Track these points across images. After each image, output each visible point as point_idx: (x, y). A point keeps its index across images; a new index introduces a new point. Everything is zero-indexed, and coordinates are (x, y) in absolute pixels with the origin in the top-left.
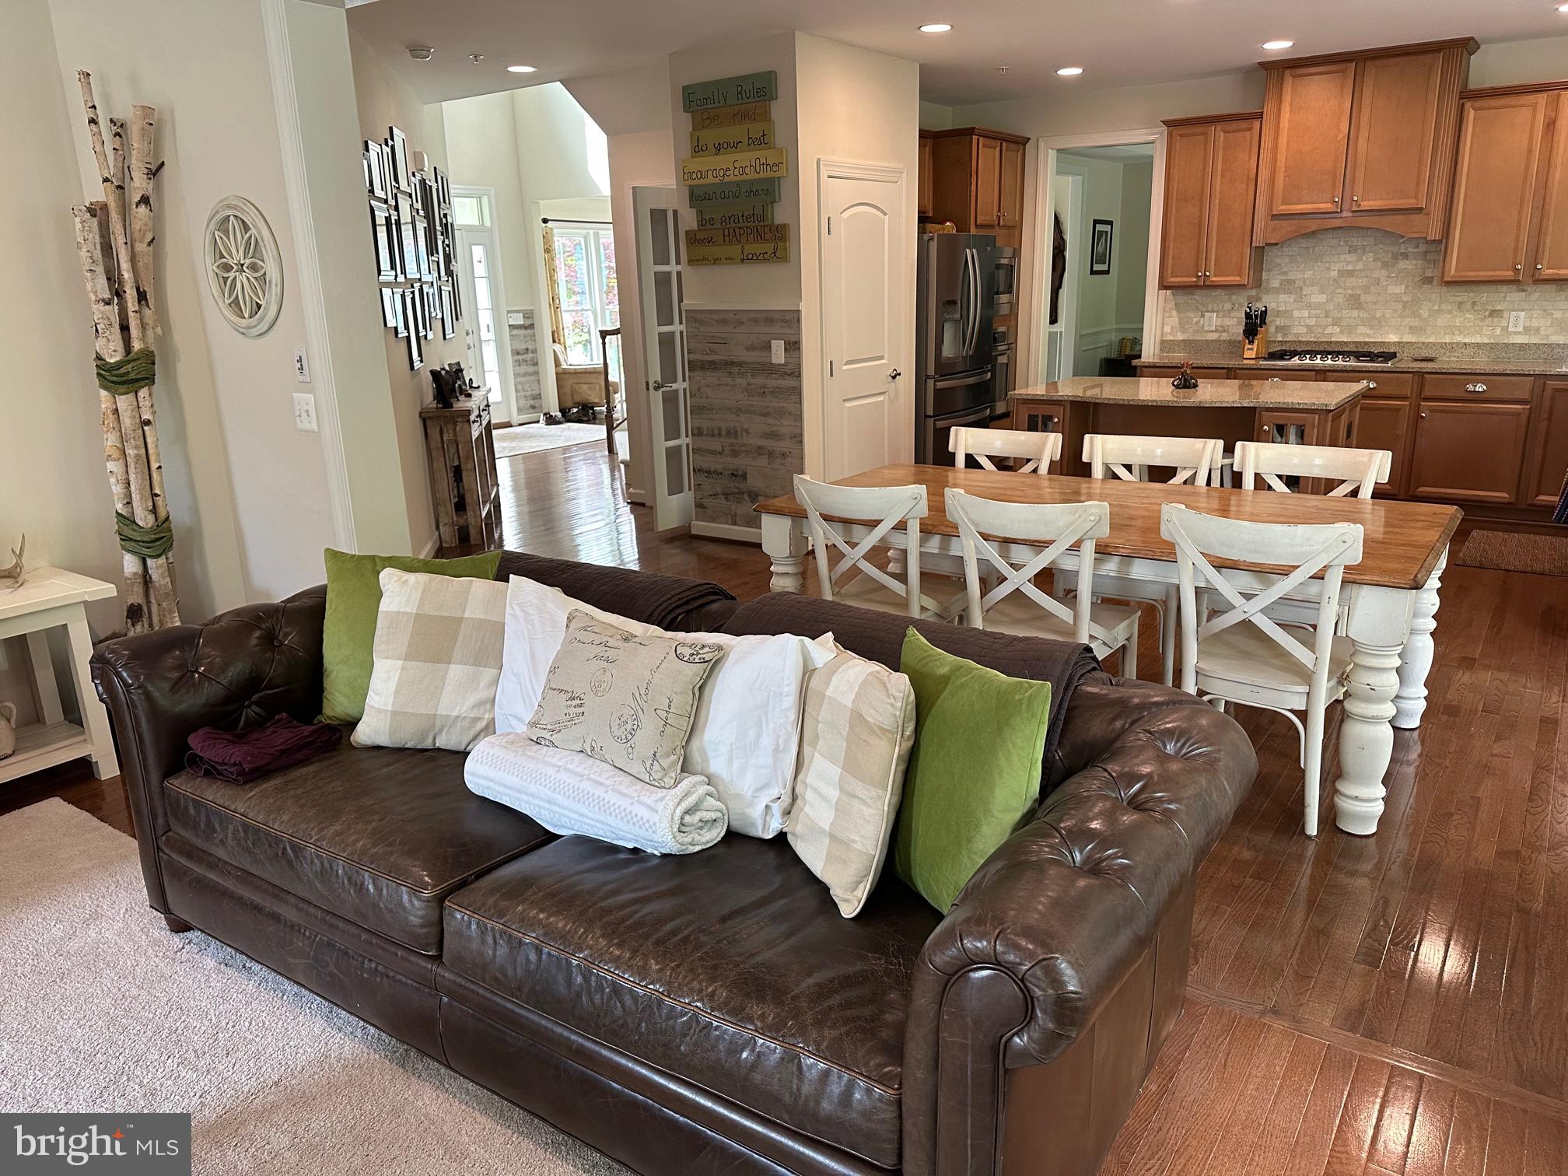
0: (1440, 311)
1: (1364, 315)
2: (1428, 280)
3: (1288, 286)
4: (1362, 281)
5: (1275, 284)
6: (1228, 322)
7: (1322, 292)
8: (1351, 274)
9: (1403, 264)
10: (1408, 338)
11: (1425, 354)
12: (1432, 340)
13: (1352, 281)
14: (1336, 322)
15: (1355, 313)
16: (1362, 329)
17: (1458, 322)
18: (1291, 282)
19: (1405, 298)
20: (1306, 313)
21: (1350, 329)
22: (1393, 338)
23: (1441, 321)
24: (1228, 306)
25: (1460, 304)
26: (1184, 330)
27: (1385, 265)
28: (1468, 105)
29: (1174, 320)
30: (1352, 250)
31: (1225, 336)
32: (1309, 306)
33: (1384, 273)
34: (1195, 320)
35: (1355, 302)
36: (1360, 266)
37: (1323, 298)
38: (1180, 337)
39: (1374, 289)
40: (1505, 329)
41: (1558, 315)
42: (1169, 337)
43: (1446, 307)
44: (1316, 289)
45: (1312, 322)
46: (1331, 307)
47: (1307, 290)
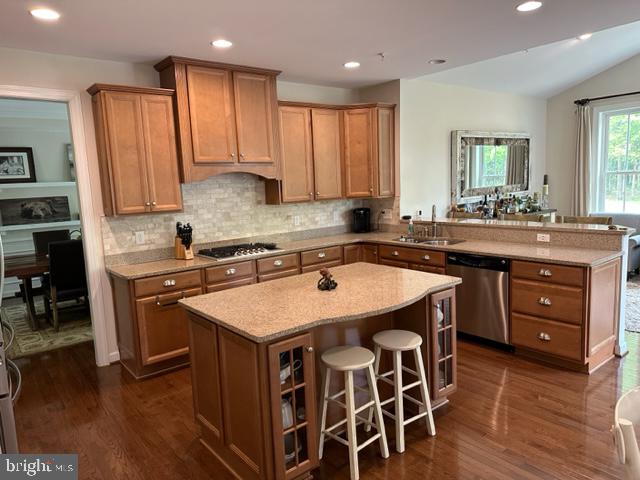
0: (267, 218)
1: (234, 224)
2: (259, 203)
4: (229, 204)
6: (153, 237)
7: (209, 212)
8: (223, 200)
9: (247, 194)
10: (256, 234)
13: (224, 205)
14: (220, 229)
15: (228, 223)
16: (234, 232)
17: (275, 223)
19: (252, 212)
20: (202, 226)
21: (228, 233)
23: (269, 223)
24: (151, 226)
25: (275, 214)
26: (121, 247)
27: (239, 194)
29: (111, 240)
30: (221, 186)
31: (153, 247)
32: (203, 222)
33: (239, 200)
34: (129, 238)
35: (227, 217)
36: (226, 196)
37: (210, 216)
38: (119, 251)
39: (236, 209)
40: (293, 225)
41: (310, 216)
42: (110, 253)
43: (269, 216)
44: (205, 211)
45: (206, 231)
46: (215, 220)
47: (200, 211)
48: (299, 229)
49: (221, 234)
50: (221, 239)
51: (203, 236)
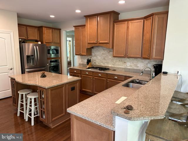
0: (117, 61)
1: (106, 61)
3: (95, 56)
4: (105, 55)
5: (93, 55)
7: (100, 57)
8: (103, 54)
10: (112, 66)
11: (115, 69)
12: (116, 66)
13: (104, 55)
14: (102, 62)
15: (104, 61)
16: (106, 64)
17: (119, 64)
18: (95, 55)
19: (111, 59)
20: (98, 60)
21: (104, 64)
22: (110, 66)
23: (117, 63)
25: (120, 60)
26: (82, 62)
27: (108, 53)
28: (115, 23)
30: (104, 50)
32: (98, 59)
34: (83, 60)
35: (104, 59)
36: (105, 53)
39: (107, 57)
40: (127, 65)
41: (135, 63)
42: (80, 63)
43: (118, 61)
44: (99, 56)
45: (99, 62)
46: (101, 60)
47: (98, 56)
48: (129, 68)
49: (102, 64)
50: (102, 65)
51: (98, 63)
